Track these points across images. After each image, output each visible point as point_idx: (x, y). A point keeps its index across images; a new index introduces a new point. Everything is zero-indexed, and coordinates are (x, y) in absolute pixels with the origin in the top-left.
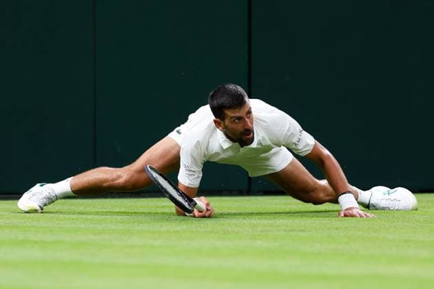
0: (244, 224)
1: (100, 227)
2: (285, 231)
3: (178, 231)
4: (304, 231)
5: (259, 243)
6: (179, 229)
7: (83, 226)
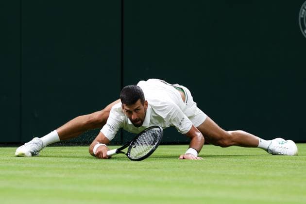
0: (118, 163)
1: (24, 166)
2: (145, 168)
3: (75, 169)
4: (157, 168)
5: (128, 176)
6: (75, 167)
7: (13, 165)
